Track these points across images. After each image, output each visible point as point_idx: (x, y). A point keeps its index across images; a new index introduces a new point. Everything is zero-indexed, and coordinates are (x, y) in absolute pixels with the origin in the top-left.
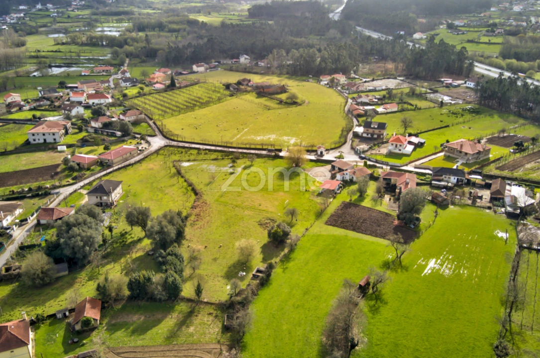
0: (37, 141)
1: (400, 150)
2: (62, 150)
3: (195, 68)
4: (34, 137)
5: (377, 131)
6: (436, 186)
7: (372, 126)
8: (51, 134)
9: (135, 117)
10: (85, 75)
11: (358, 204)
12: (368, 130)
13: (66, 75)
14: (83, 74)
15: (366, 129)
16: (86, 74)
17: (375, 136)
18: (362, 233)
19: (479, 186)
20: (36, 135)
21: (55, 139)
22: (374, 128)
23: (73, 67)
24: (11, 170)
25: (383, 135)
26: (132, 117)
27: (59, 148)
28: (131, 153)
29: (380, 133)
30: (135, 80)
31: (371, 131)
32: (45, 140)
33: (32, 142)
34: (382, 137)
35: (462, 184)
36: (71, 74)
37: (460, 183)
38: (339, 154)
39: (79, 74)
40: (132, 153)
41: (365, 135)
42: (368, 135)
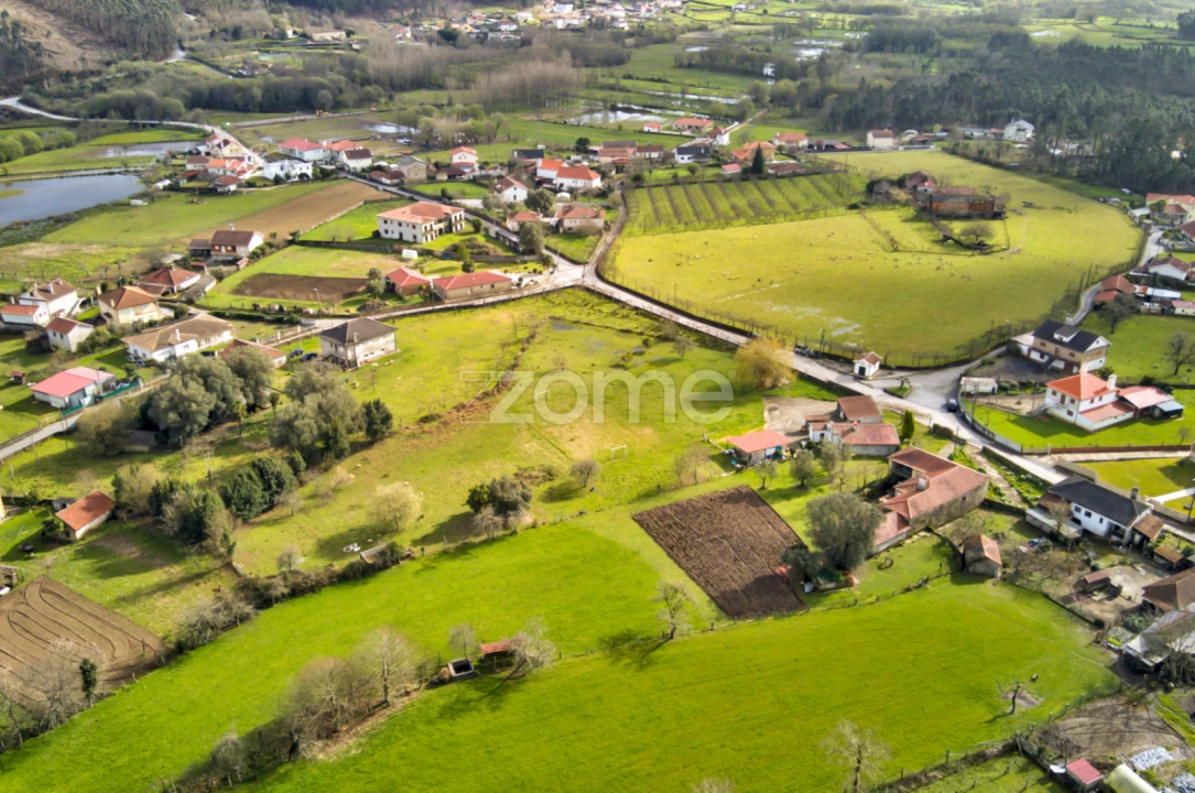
0: (389, 236)
1: (1070, 413)
2: (409, 256)
3: (871, 139)
4: (386, 227)
5: (1065, 352)
6: (1035, 523)
7: (1056, 336)
8: (411, 226)
9: (583, 220)
10: (649, 132)
11: (768, 501)
12: (1043, 344)
13: (616, 128)
14: (646, 129)
15: (1040, 341)
16: (652, 130)
17: (1060, 365)
18: (675, 561)
19: (1161, 561)
20: (389, 222)
21: (415, 237)
22: (1060, 342)
23: (650, 113)
24: (303, 274)
25: (1079, 365)
26: (578, 220)
27: (406, 253)
28: (493, 286)
29: (1071, 359)
30: (703, 151)
31: (1050, 347)
32: (401, 235)
33: (383, 235)
34: (1075, 370)
35: (1118, 544)
36: (625, 127)
37: (1114, 538)
38: (897, 384)
39: (637, 128)
40: (497, 286)
41: (1035, 356)
42: (1042, 357)
